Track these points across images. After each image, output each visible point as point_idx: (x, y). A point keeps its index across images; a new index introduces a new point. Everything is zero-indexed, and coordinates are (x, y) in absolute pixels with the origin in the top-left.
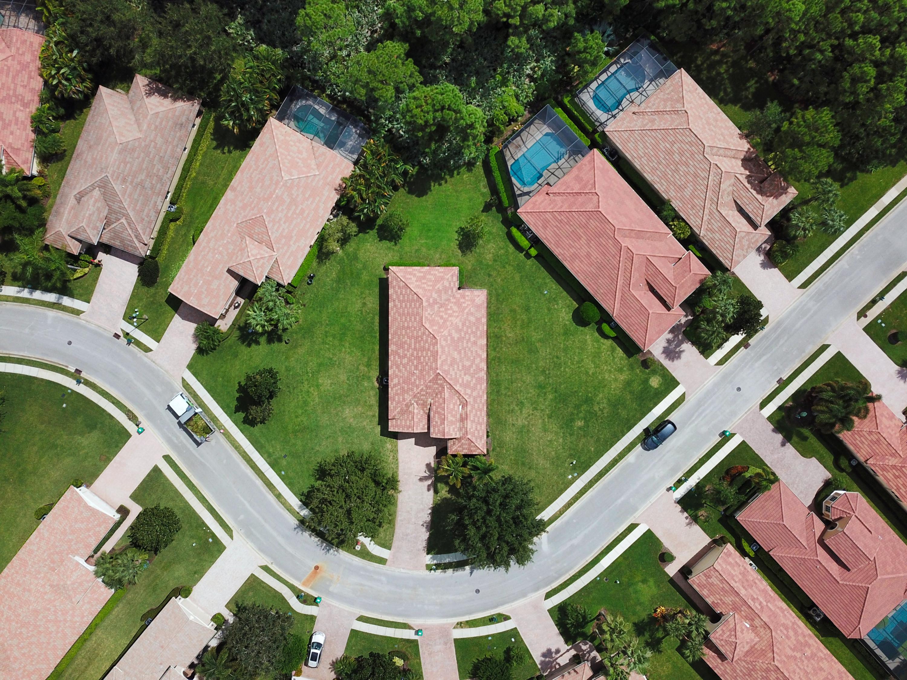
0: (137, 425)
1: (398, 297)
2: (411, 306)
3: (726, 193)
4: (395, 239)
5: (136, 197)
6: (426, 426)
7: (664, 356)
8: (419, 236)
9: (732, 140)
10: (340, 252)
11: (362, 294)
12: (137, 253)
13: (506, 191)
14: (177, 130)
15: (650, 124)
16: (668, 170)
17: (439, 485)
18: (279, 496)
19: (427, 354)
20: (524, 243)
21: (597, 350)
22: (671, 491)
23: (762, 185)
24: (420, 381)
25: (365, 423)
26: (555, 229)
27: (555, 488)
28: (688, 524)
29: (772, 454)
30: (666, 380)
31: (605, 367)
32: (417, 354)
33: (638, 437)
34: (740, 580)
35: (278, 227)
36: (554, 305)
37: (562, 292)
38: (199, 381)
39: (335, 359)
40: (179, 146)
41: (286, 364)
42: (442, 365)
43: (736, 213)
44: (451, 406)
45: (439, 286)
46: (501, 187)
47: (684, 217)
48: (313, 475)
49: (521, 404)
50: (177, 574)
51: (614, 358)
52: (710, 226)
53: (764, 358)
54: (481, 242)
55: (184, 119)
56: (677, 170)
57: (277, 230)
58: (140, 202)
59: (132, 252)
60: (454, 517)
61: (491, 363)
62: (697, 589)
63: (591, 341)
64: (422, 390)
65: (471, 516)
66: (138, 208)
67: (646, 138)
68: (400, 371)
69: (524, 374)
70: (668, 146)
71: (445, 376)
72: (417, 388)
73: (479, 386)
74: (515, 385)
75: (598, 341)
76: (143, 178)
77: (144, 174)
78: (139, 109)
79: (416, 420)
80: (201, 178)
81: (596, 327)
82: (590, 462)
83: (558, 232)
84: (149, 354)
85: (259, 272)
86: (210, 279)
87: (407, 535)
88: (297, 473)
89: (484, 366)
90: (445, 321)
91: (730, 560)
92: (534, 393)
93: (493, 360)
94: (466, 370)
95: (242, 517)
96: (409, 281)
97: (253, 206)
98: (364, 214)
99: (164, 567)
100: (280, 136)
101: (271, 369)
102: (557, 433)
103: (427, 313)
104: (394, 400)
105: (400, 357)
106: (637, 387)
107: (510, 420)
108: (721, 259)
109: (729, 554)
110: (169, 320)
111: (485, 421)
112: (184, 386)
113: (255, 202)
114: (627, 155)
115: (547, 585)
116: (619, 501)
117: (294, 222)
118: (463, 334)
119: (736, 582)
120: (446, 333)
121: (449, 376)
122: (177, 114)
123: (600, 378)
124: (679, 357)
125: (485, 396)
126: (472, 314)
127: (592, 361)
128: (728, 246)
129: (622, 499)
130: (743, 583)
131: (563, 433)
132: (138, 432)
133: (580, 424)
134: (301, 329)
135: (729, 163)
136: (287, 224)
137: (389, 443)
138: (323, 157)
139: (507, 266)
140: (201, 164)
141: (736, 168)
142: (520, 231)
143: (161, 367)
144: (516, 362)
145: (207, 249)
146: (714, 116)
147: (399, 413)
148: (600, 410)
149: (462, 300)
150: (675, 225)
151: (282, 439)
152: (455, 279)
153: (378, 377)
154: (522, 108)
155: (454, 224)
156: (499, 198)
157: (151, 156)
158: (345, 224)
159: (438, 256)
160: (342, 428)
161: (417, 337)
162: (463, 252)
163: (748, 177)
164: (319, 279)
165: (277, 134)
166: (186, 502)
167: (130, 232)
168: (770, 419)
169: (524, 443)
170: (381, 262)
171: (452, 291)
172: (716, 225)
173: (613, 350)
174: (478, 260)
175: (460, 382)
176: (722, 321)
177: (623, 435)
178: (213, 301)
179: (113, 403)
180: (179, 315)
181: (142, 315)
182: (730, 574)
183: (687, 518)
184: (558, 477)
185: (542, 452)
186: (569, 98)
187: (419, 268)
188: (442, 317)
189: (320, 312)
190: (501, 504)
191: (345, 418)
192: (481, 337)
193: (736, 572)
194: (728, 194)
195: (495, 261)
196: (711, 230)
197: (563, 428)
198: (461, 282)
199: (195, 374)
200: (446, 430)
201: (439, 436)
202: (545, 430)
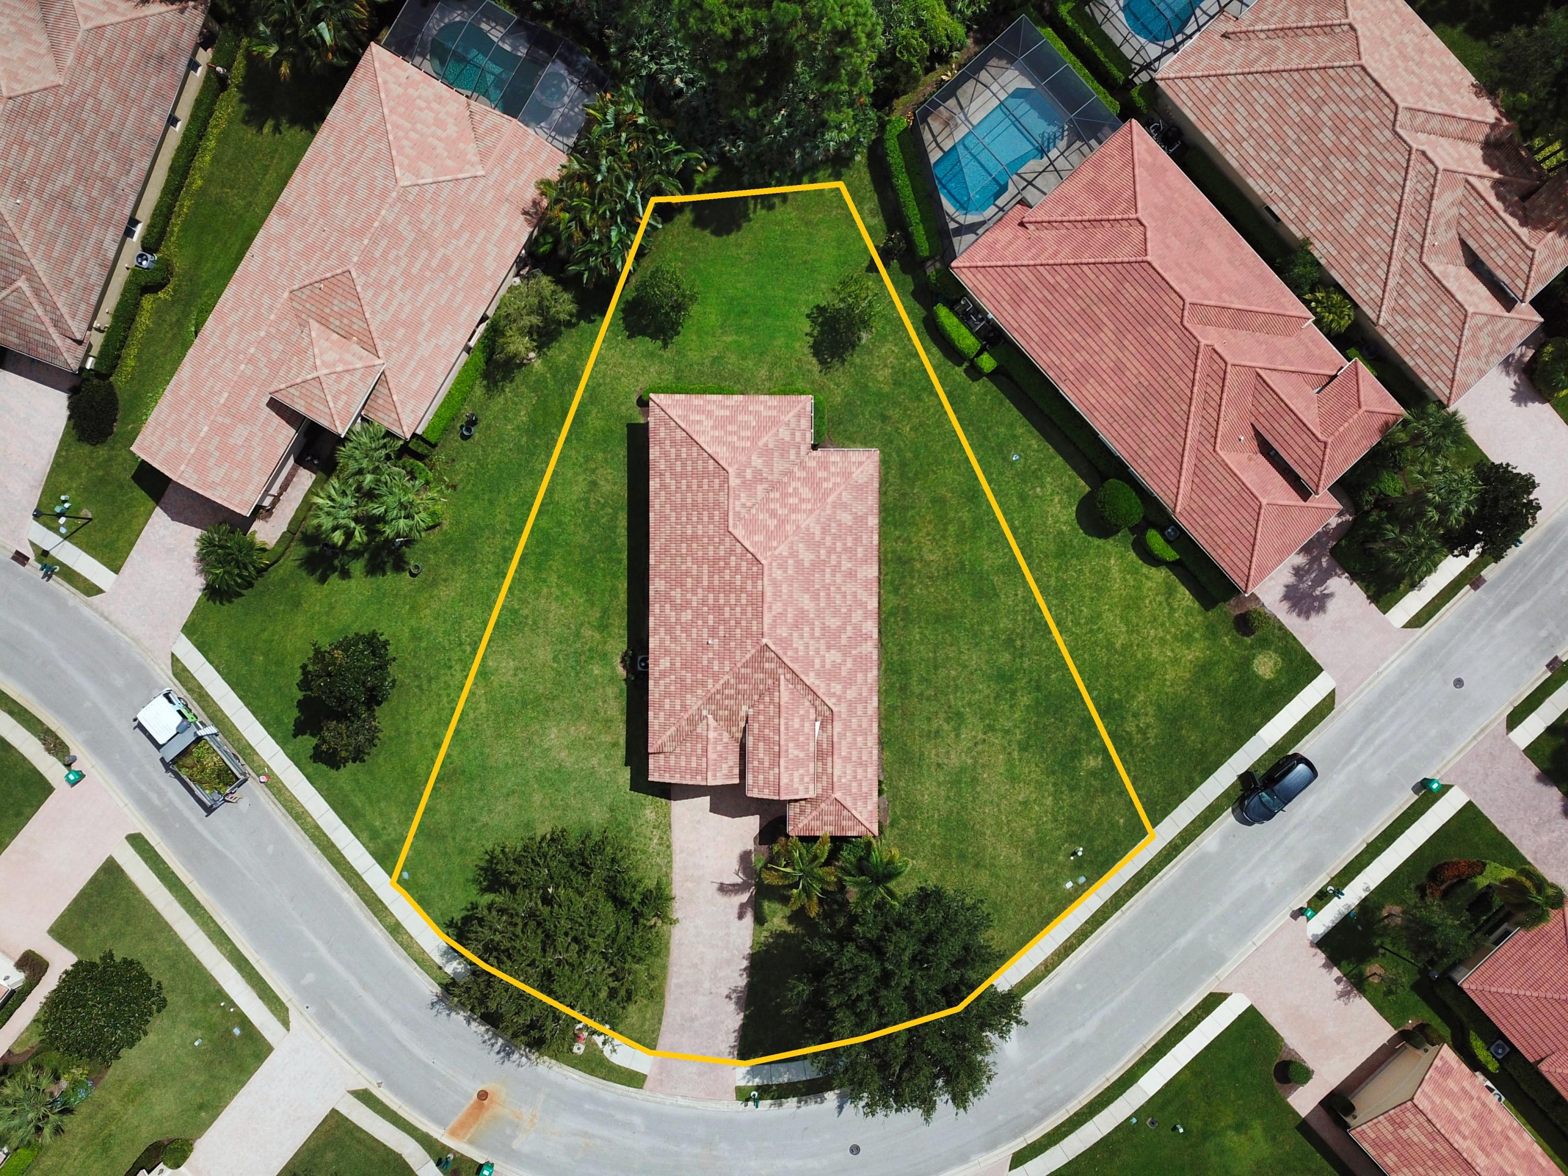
0: (68, 766)
1: (671, 468)
2: (700, 486)
3: (1443, 221)
4: (665, 334)
5: (50, 227)
6: (736, 771)
7: (1286, 605)
8: (721, 327)
9: (1457, 97)
10: (538, 364)
11: (586, 461)
12: (58, 363)
13: (924, 220)
14: (150, 70)
15: (1265, 59)
16: (1305, 169)
17: (766, 904)
18: (396, 929)
19: (738, 600)
20: (966, 340)
21: (1133, 593)
22: (1302, 919)
23: (1527, 204)
24: (721, 663)
25: (594, 761)
26: (1041, 306)
27: (1034, 910)
28: (1342, 995)
29: (1537, 833)
30: (1291, 661)
31: (1152, 632)
32: (716, 600)
33: (1226, 794)
34: (1474, 1131)
35: (389, 301)
36: (1033, 488)
37: (1052, 458)
38: (211, 663)
39: (525, 612)
40: (157, 110)
41: (413, 622)
42: (773, 626)
43: (1465, 271)
44: (796, 723)
45: (767, 439)
46: (913, 212)
47: (1341, 282)
48: (475, 881)
49: (957, 718)
50: (157, 1112)
51: (1172, 610)
52: (1401, 302)
53: (1518, 611)
54: (865, 336)
55: (165, 46)
56: (1327, 169)
57: (385, 307)
58: (60, 241)
59: (48, 360)
60: (803, 989)
61: (886, 621)
62: (1371, 1152)
63: (1120, 571)
64: (726, 685)
65: (842, 989)
66: (55, 254)
67: (1255, 93)
68: (674, 639)
69: (964, 648)
70: (1307, 110)
71: (780, 653)
72: (716, 681)
73: (860, 676)
74: (942, 672)
75: (1136, 571)
76: (68, 182)
77: (71, 173)
78: (58, 19)
79: (712, 756)
80: (214, 191)
81: (1132, 538)
82: (1117, 852)
83: (1048, 314)
84: (96, 599)
85: (341, 404)
86: (228, 421)
87: (692, 1020)
88: (438, 876)
89: (871, 627)
90: (782, 522)
91: (1451, 1084)
92: (987, 692)
93: (891, 614)
94: (831, 638)
95: (310, 978)
96: (697, 427)
97: (327, 249)
98: (590, 269)
99: (127, 1095)
100: (392, 86)
101: (374, 634)
102: (1039, 785)
103: (738, 504)
104: (661, 708)
105: (674, 607)
106: (1223, 677)
107: (932, 753)
108: (1425, 379)
109: (1447, 1072)
110: (141, 520)
111: (875, 757)
112: (175, 675)
113: (332, 239)
114: (1207, 134)
115: (1015, 1136)
116: (1183, 942)
117: (427, 289)
118: (823, 552)
119: (1465, 1138)
120: (783, 550)
121: (790, 653)
122: (149, 31)
123: (1139, 655)
124: (1322, 608)
125: (875, 699)
126: (845, 506)
127: (1122, 618)
128: (1443, 347)
129: (1190, 935)
130: (1480, 1138)
131: (1055, 785)
132: (68, 780)
133: (1092, 763)
134: (447, 542)
135: (1451, 150)
136: (409, 293)
137: (650, 807)
138: (496, 134)
139: (925, 396)
140: (215, 159)
141: (1468, 162)
142: (956, 314)
143: (122, 631)
144: (945, 619)
145: (222, 353)
146: (1417, 40)
147: (672, 739)
148: (1140, 730)
149: (821, 474)
150: (1317, 301)
151: (402, 797)
152: (805, 423)
153: (626, 654)
154: (961, 30)
155: (803, 297)
156: (908, 237)
157: (87, 132)
158: (547, 293)
159: (763, 373)
160: (541, 774)
161: (716, 560)
162: (822, 362)
163: (1496, 184)
164: (488, 427)
165: (385, 82)
166: (181, 944)
167: (40, 312)
168: (1531, 751)
169: (964, 807)
170: (631, 388)
171: (798, 453)
172: (1416, 300)
173: (1170, 592)
174: (857, 383)
175: (817, 666)
176: (1440, 523)
177: (1192, 789)
178: (236, 475)
179: (11, 713)
180: (165, 510)
181: (79, 509)
182: (1451, 1119)
183: (1338, 980)
184: (1043, 886)
185: (1005, 829)
186: (1070, 5)
187: (720, 397)
188: (773, 514)
189: (491, 502)
190: (914, 958)
191: (548, 749)
192: (865, 561)
193: (1464, 1112)
194: (1448, 224)
195: (897, 383)
196: (1406, 313)
197: (1053, 773)
198: (817, 434)
199: (202, 647)
200: (784, 780)
201: (767, 795)
202: (1013, 779)
